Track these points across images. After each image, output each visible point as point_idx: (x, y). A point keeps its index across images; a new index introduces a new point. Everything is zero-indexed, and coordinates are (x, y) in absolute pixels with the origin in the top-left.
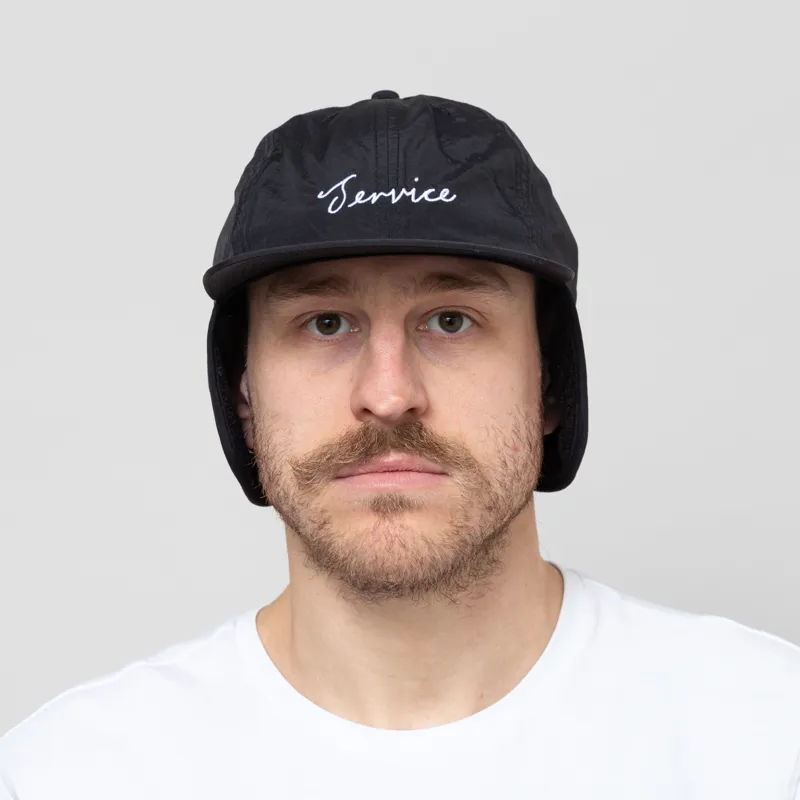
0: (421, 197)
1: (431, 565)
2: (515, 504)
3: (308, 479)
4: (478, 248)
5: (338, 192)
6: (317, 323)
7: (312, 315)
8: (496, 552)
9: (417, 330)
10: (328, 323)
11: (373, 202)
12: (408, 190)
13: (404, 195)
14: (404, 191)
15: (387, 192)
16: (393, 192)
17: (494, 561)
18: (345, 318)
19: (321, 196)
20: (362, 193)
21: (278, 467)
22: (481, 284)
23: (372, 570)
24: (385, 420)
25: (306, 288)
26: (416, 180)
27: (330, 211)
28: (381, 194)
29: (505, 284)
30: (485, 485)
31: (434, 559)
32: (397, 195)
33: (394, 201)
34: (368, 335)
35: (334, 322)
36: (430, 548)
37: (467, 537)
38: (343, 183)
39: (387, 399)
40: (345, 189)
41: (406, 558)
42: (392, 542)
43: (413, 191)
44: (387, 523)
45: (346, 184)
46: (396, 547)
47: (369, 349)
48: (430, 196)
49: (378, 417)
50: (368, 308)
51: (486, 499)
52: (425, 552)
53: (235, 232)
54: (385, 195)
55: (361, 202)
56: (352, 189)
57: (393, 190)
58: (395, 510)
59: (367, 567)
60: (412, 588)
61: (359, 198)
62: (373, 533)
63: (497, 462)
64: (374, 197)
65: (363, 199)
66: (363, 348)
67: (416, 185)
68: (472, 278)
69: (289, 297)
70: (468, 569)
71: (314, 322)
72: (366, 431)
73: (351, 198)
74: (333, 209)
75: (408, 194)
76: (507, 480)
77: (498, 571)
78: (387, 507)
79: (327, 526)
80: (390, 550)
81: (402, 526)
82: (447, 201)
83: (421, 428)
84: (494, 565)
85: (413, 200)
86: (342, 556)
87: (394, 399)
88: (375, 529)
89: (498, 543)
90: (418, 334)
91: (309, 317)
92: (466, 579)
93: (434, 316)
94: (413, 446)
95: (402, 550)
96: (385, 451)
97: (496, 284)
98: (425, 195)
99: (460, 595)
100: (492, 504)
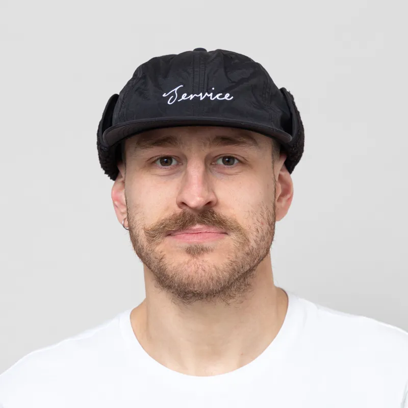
0: (215, 97)
1: (217, 281)
2: (261, 254)
3: (153, 237)
4: (243, 122)
5: (173, 94)
6: (161, 161)
7: (158, 157)
8: (249, 280)
9: (211, 164)
10: (166, 161)
11: (191, 99)
12: (209, 93)
13: (207, 96)
14: (206, 94)
15: (198, 94)
16: (201, 94)
17: (248, 285)
18: (175, 159)
19: (164, 95)
20: (186, 94)
21: (137, 232)
22: (243, 142)
23: (186, 282)
24: (195, 209)
25: (155, 143)
26: (213, 89)
27: (169, 103)
28: (194, 95)
29: (255, 143)
30: (247, 241)
31: (219, 278)
32: (203, 96)
33: (201, 99)
34: (186, 167)
35: (169, 160)
36: (217, 272)
37: (236, 267)
38: (176, 89)
39: (195, 199)
40: (177, 92)
41: (205, 276)
42: (198, 268)
43: (211, 94)
44: (195, 259)
45: (177, 91)
46: (200, 271)
47: (186, 173)
48: (220, 97)
49: (190, 208)
50: (186, 153)
51: (247, 249)
52: (215, 274)
53: (120, 113)
54: (197, 96)
55: (184, 99)
56: (180, 93)
57: (201, 93)
58: (199, 253)
59: (184, 281)
60: (207, 295)
61: (184, 97)
62: (187, 264)
63: (253, 229)
64: (192, 97)
65: (186, 97)
66: (183, 173)
67: (213, 92)
68: (238, 139)
69: (147, 147)
70: (235, 287)
71: (159, 160)
72: (184, 214)
73: (180, 97)
74: (170, 102)
75: (208, 96)
76: (258, 239)
77: (249, 290)
78: (194, 251)
79: (163, 260)
80: (196, 272)
81: (203, 261)
82: (229, 99)
83: (213, 213)
84: (248, 286)
85: (211, 98)
86: (171, 275)
87: (198, 199)
88: (188, 262)
89: (250, 276)
90: (211, 167)
91: (156, 158)
92: (234, 292)
93: (220, 158)
94: (209, 222)
95: (203, 272)
96: (194, 224)
97: (251, 142)
98: (217, 96)
99: (230, 301)
100: (249, 252)
